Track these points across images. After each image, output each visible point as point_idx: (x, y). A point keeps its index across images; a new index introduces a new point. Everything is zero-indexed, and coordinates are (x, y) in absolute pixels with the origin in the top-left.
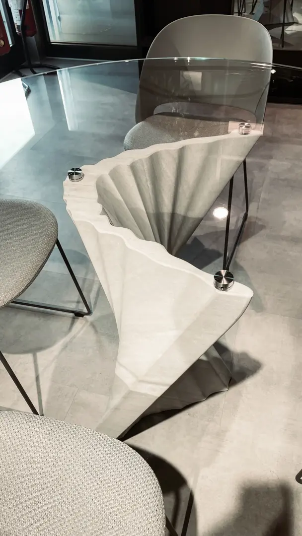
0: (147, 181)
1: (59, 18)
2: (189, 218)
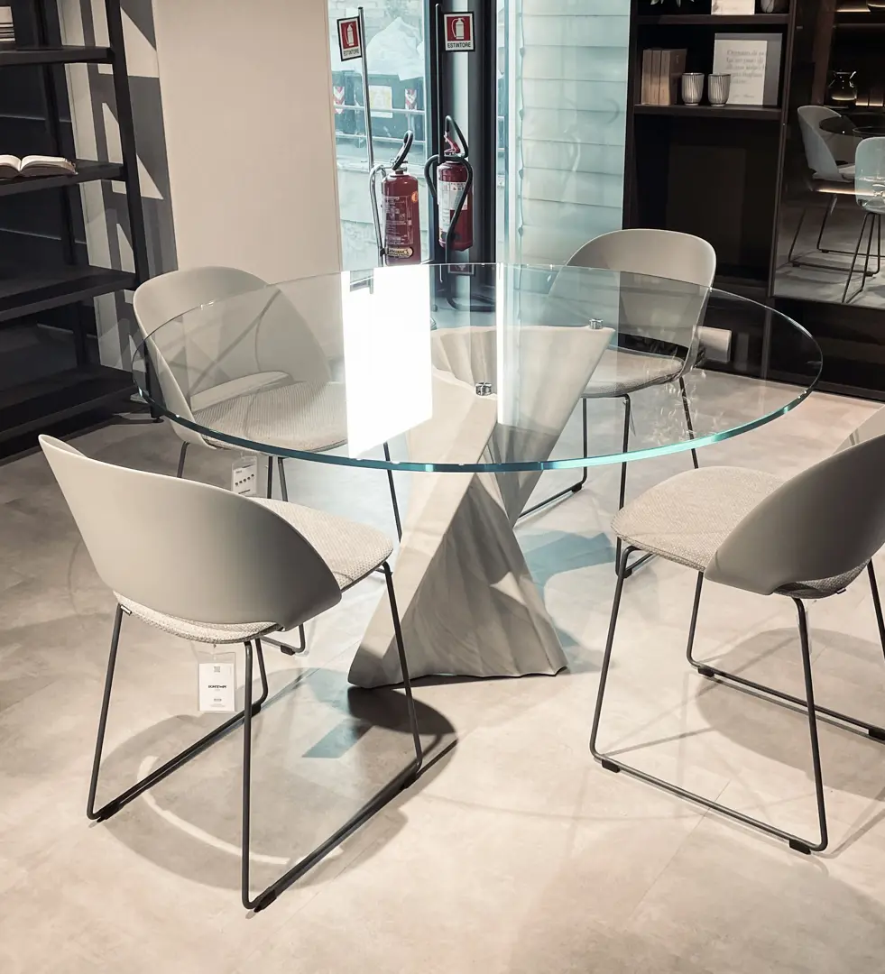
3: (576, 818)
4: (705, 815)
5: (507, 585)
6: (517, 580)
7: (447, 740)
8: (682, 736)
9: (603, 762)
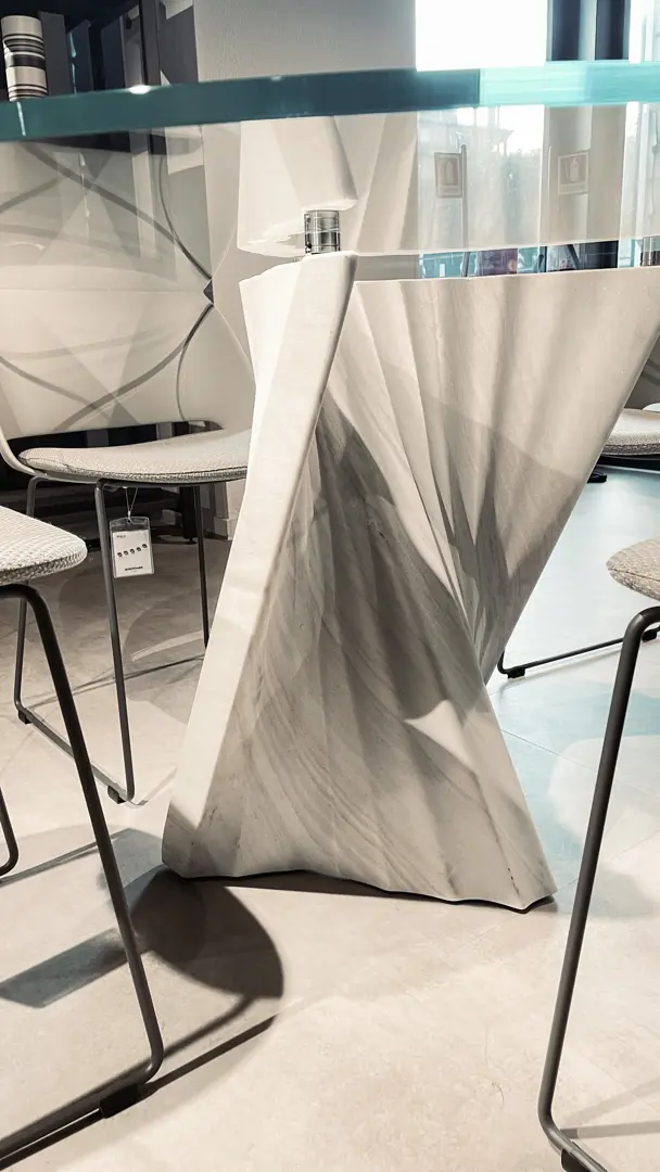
0: (434, 327)
2: (539, 468)
5: (439, 724)
6: (461, 717)
7: (259, 1011)
9: (564, 1152)
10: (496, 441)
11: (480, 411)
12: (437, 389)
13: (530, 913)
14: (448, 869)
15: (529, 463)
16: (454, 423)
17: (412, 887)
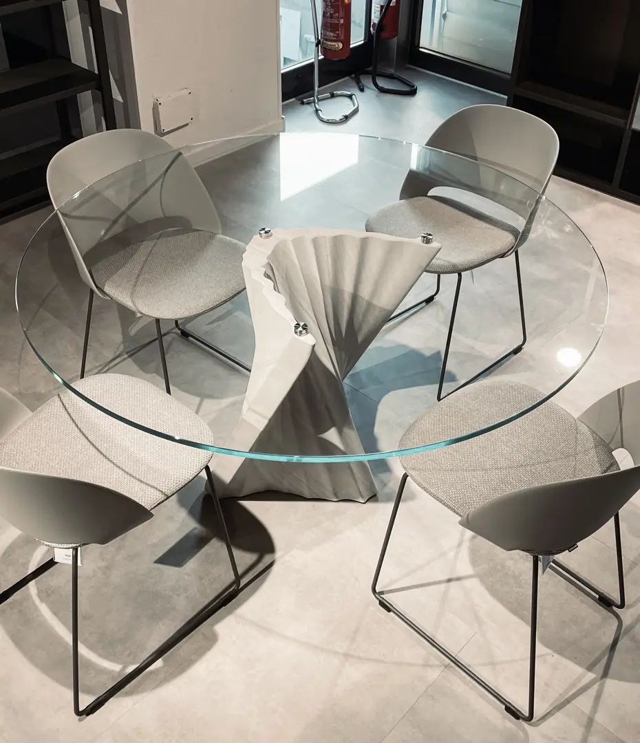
0: (327, 256)
1: (444, 16)
2: (374, 306)
3: (347, 656)
4: (446, 666)
6: (340, 432)
7: (267, 559)
8: (449, 580)
9: (380, 601)
10: (355, 297)
11: (348, 287)
12: (328, 281)
13: (367, 503)
14: (334, 489)
15: (369, 305)
16: (336, 293)
17: (317, 495)
